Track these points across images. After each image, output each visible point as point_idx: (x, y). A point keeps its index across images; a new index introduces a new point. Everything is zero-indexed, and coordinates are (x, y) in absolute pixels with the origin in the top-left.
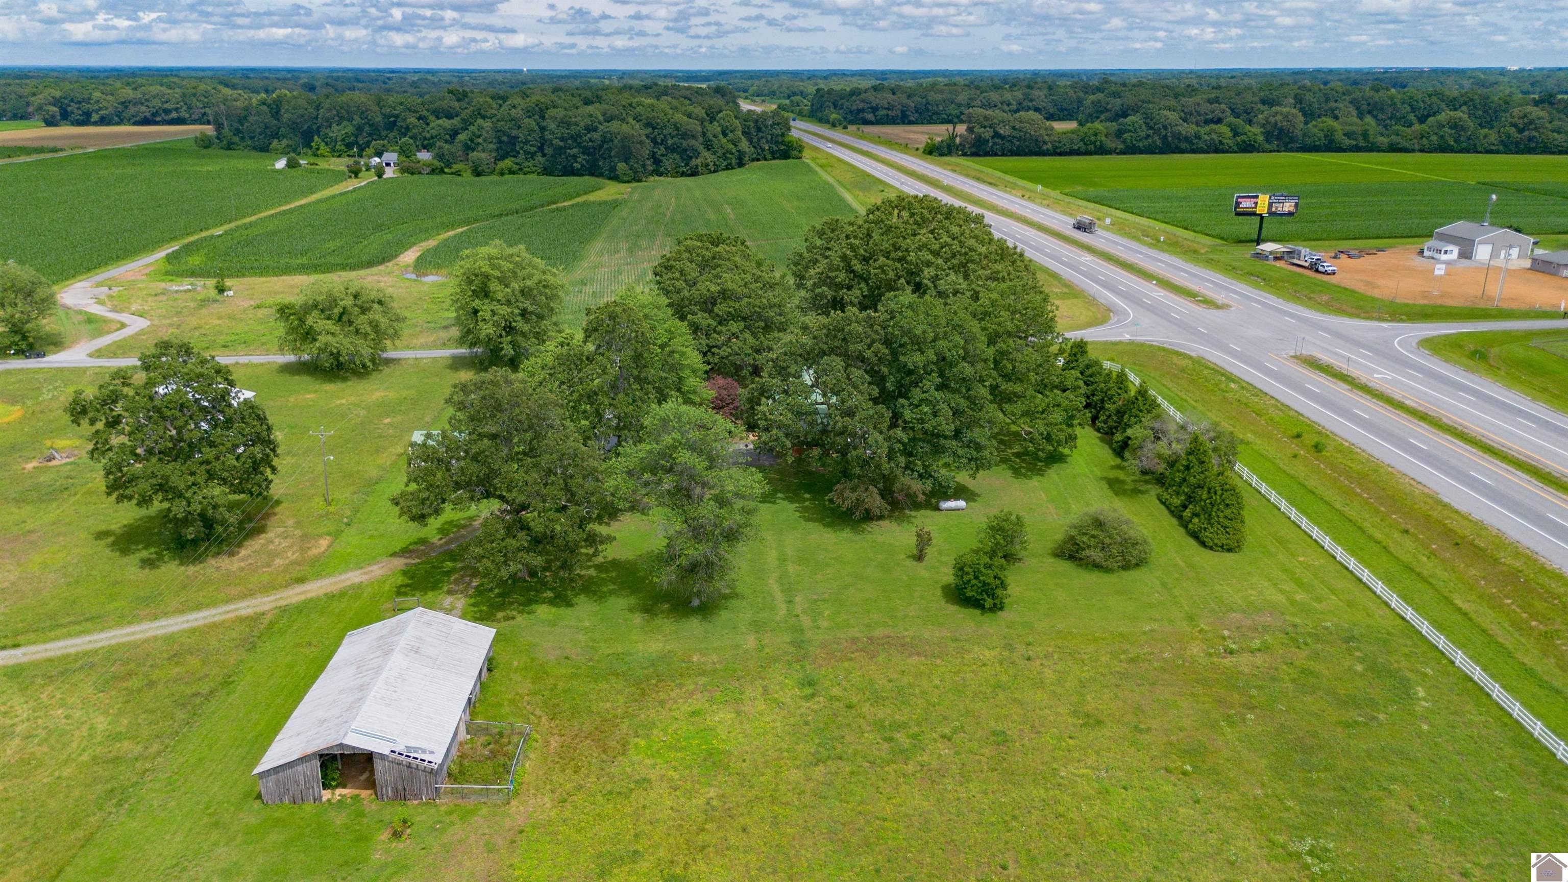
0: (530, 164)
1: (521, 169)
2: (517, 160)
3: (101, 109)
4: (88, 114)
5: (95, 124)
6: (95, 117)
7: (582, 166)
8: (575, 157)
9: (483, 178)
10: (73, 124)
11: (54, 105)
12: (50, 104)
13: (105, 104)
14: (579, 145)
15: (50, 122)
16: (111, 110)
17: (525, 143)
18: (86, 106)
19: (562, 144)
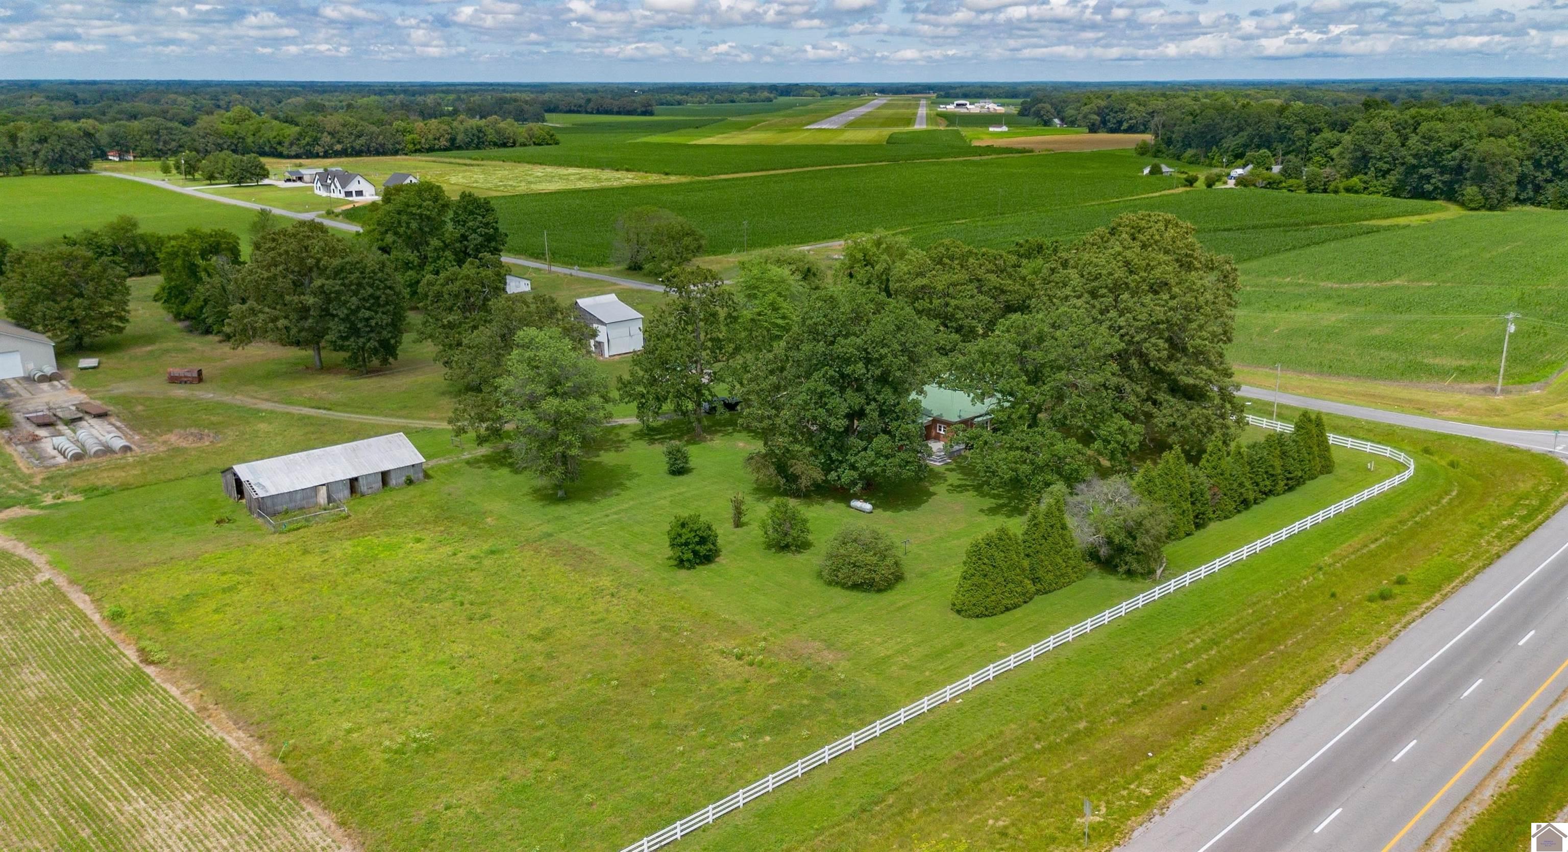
0: (1378, 183)
1: (1365, 189)
2: (1365, 178)
3: (1131, 119)
4: (1120, 123)
5: (1126, 131)
6: (1125, 126)
7: (1436, 188)
8: (1428, 178)
9: (1315, 195)
10: (1108, 132)
11: (1098, 115)
12: (1095, 113)
13: (1135, 114)
14: (1436, 165)
15: (1093, 129)
16: (1140, 120)
17: (1380, 159)
18: (1120, 115)
19: (1415, 162)
